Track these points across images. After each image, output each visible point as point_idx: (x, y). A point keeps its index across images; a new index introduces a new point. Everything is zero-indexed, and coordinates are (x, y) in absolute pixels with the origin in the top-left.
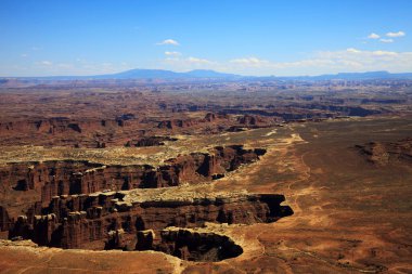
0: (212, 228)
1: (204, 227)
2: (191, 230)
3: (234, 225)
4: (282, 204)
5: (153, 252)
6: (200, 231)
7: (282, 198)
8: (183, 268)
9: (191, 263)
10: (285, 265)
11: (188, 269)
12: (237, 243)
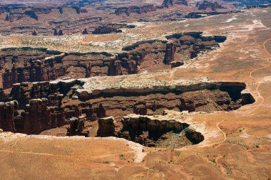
0: (173, 116)
1: (164, 114)
2: (151, 118)
3: (194, 113)
4: (243, 92)
5: (114, 138)
6: (161, 118)
7: (243, 86)
8: (145, 154)
9: (153, 149)
10: (247, 152)
11: (150, 156)
12: (197, 130)
